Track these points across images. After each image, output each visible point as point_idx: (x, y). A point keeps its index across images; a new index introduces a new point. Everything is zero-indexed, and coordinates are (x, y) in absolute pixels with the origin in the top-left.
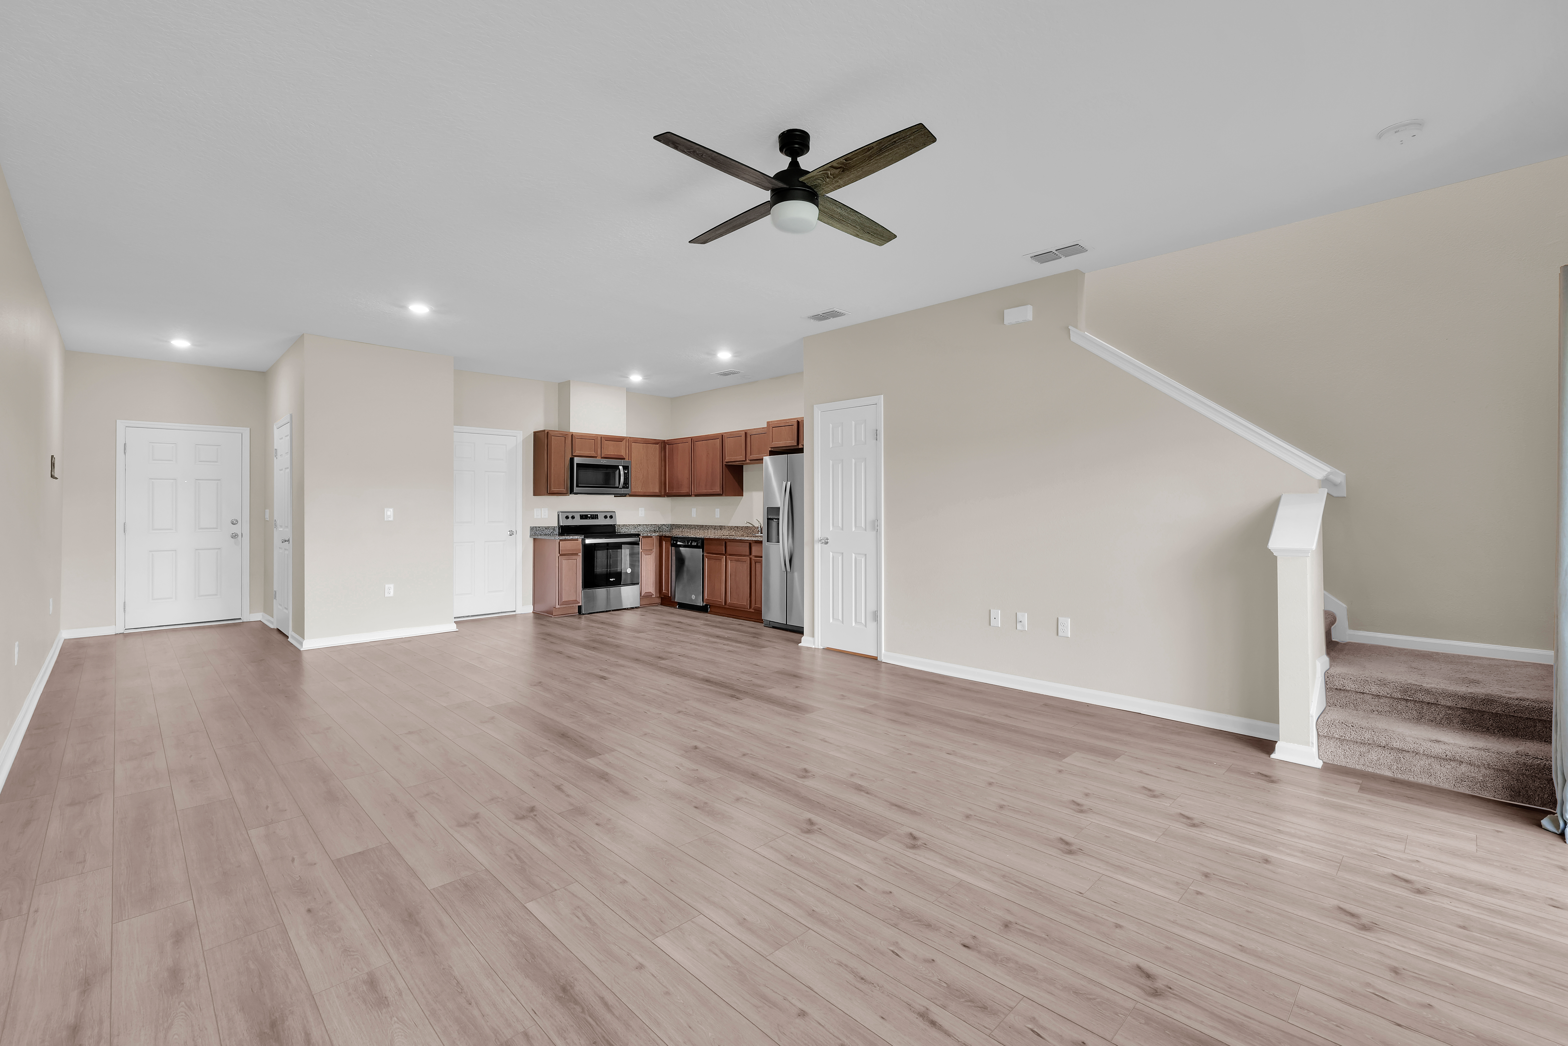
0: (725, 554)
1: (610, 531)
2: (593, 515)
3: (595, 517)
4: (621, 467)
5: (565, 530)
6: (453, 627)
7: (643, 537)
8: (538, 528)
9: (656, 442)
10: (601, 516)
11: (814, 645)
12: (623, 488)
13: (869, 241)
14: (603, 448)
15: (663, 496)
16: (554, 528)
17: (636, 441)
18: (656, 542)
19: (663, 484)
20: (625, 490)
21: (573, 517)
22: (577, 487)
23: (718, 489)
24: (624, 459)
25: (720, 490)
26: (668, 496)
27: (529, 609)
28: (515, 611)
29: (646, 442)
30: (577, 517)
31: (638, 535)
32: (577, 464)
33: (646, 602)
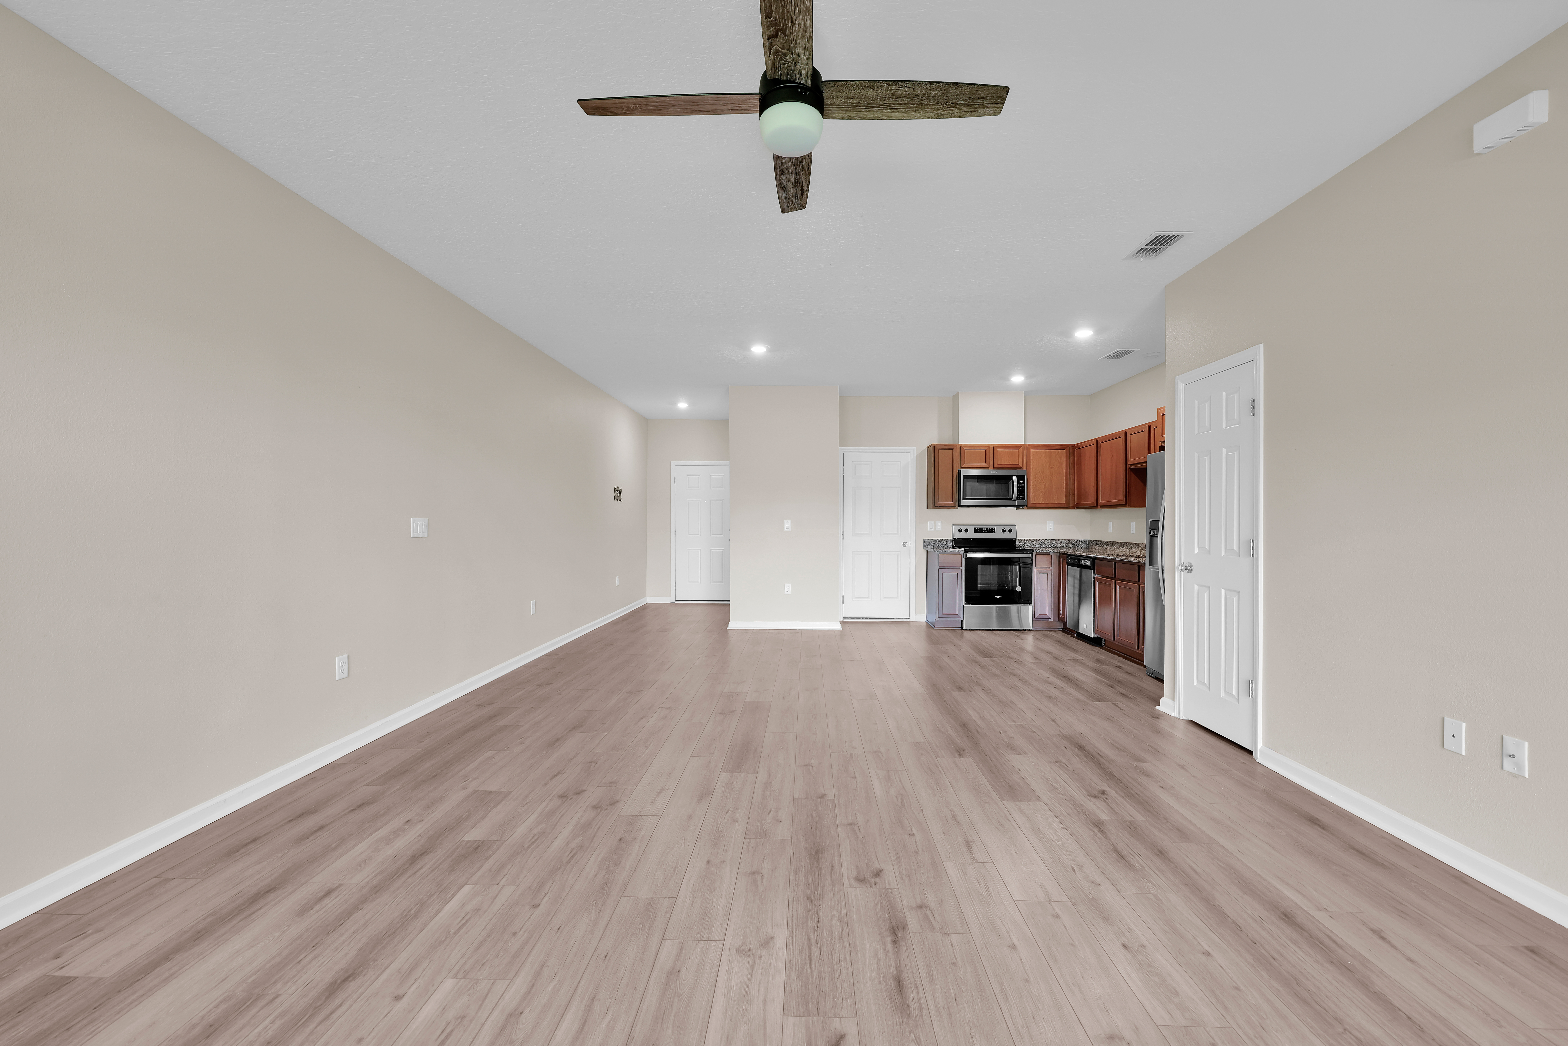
0: (1115, 578)
1: (1009, 545)
2: (989, 528)
3: (992, 530)
4: (1015, 478)
5: (959, 543)
6: (838, 626)
7: (1038, 553)
8: (931, 541)
9: (1062, 447)
10: (998, 530)
11: (1174, 712)
12: (1018, 499)
13: (969, 115)
14: (996, 458)
15: (1073, 508)
16: (947, 541)
17: (1036, 447)
18: (1054, 558)
19: (1069, 494)
20: (1022, 500)
21: (966, 530)
22: (963, 500)
23: (1121, 499)
24: (1021, 468)
25: (1123, 499)
26: (1078, 508)
27: (922, 618)
28: (909, 619)
29: (1049, 448)
30: (971, 530)
31: (1031, 551)
32: (963, 476)
33: (1040, 625)
